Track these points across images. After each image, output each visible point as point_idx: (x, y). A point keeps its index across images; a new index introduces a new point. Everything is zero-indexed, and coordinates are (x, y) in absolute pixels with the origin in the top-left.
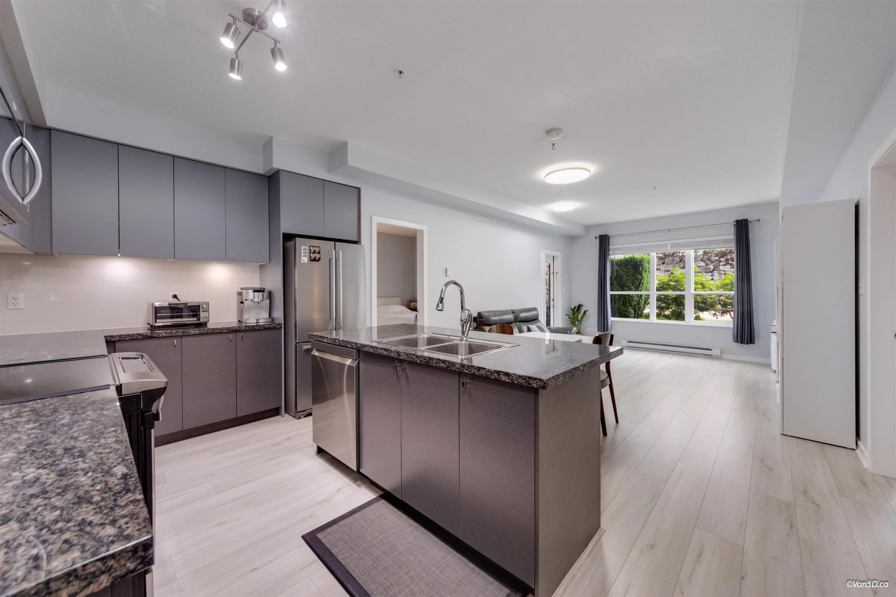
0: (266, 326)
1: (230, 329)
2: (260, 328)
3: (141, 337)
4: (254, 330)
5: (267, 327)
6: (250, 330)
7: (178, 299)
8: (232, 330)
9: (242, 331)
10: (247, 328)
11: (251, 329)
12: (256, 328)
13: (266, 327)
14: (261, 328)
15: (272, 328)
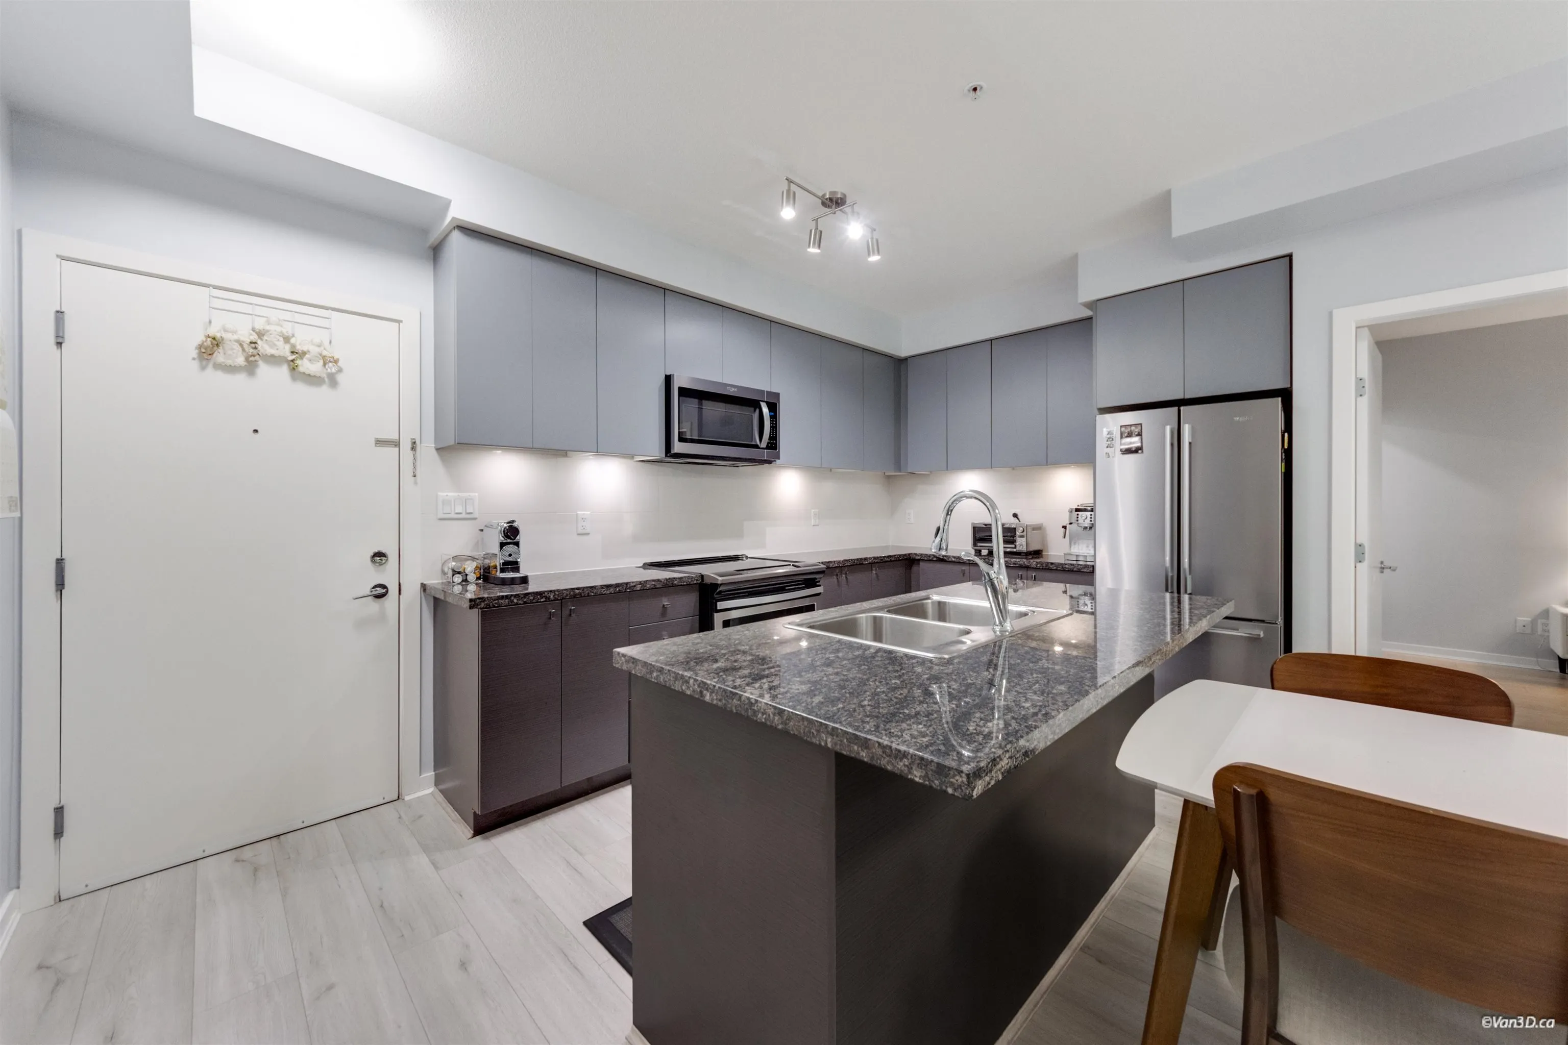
0: (1067, 566)
1: (1017, 564)
2: (1057, 567)
3: (935, 559)
4: (1048, 569)
5: (1068, 568)
6: (1042, 569)
7: (1018, 519)
8: (1020, 564)
9: (1033, 568)
10: (1038, 565)
11: (1044, 568)
12: (1051, 567)
13: (1065, 567)
14: (1059, 569)
15: (1075, 571)
